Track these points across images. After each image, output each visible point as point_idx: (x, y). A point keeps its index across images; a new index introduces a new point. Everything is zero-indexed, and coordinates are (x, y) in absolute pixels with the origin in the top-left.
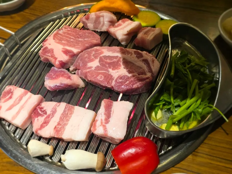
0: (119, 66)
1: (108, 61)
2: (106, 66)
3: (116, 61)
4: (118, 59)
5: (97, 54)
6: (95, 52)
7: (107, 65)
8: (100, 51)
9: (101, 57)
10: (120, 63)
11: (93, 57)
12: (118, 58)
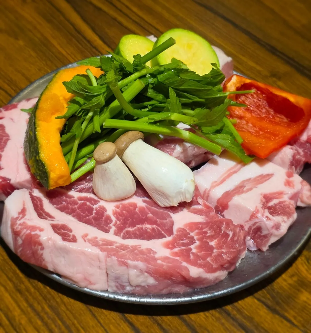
0: (119, 213)
1: (148, 226)
2: (152, 213)
3: (129, 227)
4: (124, 231)
5: (183, 245)
6: (191, 249)
7: (150, 215)
8: (176, 250)
9: (169, 235)
10: (118, 222)
11: (192, 234)
12: (124, 234)
